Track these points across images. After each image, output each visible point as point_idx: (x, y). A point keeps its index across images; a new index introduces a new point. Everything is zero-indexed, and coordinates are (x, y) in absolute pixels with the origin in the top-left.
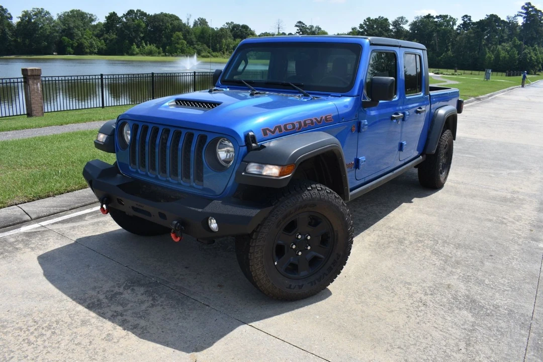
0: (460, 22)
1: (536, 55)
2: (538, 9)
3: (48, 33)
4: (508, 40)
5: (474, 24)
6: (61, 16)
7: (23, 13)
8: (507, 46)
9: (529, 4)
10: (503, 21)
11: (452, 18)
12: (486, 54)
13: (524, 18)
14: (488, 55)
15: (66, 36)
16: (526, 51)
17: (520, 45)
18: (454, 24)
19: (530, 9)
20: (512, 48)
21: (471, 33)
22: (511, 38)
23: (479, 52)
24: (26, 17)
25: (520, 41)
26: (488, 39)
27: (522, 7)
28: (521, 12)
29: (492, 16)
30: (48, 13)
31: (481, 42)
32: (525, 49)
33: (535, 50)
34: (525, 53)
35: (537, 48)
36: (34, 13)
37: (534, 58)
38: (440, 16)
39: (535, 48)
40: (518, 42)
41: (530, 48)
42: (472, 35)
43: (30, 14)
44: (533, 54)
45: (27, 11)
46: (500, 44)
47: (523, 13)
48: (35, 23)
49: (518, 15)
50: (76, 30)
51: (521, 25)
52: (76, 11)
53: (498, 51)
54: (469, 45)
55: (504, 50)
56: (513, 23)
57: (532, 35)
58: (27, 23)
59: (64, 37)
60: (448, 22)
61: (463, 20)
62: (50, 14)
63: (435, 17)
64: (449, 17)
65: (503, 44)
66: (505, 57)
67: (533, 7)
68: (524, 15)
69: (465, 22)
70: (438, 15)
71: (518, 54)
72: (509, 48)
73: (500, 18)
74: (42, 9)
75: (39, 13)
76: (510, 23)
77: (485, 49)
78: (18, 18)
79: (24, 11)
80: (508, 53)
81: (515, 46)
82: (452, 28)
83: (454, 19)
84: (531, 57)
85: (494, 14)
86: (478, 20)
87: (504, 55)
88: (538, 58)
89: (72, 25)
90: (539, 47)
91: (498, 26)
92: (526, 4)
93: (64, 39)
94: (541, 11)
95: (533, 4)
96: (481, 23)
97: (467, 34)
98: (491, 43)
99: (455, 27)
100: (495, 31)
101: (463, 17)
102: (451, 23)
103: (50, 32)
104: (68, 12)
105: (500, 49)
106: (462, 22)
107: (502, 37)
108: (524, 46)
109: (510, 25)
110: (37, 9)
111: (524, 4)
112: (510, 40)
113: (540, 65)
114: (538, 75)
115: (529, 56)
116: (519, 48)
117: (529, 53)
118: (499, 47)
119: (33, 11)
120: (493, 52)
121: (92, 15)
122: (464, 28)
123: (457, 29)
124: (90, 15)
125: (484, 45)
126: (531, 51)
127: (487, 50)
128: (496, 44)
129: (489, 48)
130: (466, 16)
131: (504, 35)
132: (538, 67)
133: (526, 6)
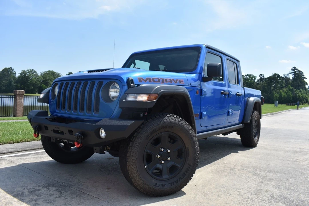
0: (258, 78)
1: (302, 94)
2: (300, 70)
3: (34, 82)
4: (285, 87)
5: (266, 79)
6: (42, 74)
7: (22, 71)
8: (285, 90)
9: (295, 67)
10: (282, 77)
11: (254, 76)
12: (274, 94)
13: (293, 75)
14: (275, 95)
15: (44, 84)
16: (296, 92)
17: (293, 89)
18: (255, 79)
19: (296, 70)
20: (288, 91)
21: (265, 84)
22: (287, 86)
23: (270, 94)
24: (23, 73)
25: (292, 87)
26: (274, 87)
27: (291, 69)
28: (291, 72)
29: (275, 75)
30: (35, 72)
31: (271, 88)
32: (295, 91)
33: (301, 92)
34: (296, 93)
35: (302, 91)
36: (28, 71)
37: (301, 96)
38: (247, 75)
39: (301, 91)
40: (291, 88)
41: (298, 90)
42: (266, 85)
43: (26, 72)
44: (300, 94)
45: (25, 70)
46: (281, 89)
47: (292, 72)
48: (28, 77)
49: (289, 74)
50: (50, 81)
51: (292, 78)
52: (51, 71)
53: (281, 92)
54: (264, 90)
55: (284, 92)
56: (287, 78)
57: (298, 84)
58: (23, 77)
59: (43, 85)
60: (252, 78)
61: (260, 77)
62: (36, 72)
63: (244, 75)
64: (252, 75)
65: (283, 89)
66: (285, 96)
67: (297, 69)
68: (293, 73)
69: (261, 78)
70: (246, 74)
71: (292, 94)
72: (286, 91)
73: (280, 76)
74: (32, 69)
75: (31, 71)
76: (285, 78)
77: (273, 92)
78: (19, 74)
79: (23, 70)
80: (286, 94)
81: (290, 90)
82: (254, 81)
83: (255, 76)
84: (299, 95)
85: (277, 73)
86: (268, 77)
87: (284, 95)
88: (303, 96)
89: (48, 78)
90: (303, 90)
91: (279, 79)
92: (293, 68)
93: (43, 86)
94: (301, 71)
95: (297, 68)
96: (270, 78)
97: (262, 84)
98: (276, 89)
99: (256, 81)
100: (278, 82)
101: (260, 75)
102: (254, 78)
103: (35, 82)
104: (46, 72)
105: (282, 92)
106: (260, 78)
107: (282, 85)
108: (295, 90)
109: (286, 79)
110: (30, 69)
111: (292, 68)
112: (286, 87)
113: (305, 100)
114: (304, 105)
115: (298, 95)
116: (292, 90)
117: (298, 93)
118: (281, 91)
119: (28, 70)
120: (278, 93)
121: (59, 73)
122: (261, 81)
123: (257, 82)
124: (58, 73)
125: (273, 90)
126: (299, 92)
127: (274, 92)
128: (279, 89)
129: (275, 91)
130: (261, 75)
131: (283, 84)
132: (304, 101)
133: (293, 69)
